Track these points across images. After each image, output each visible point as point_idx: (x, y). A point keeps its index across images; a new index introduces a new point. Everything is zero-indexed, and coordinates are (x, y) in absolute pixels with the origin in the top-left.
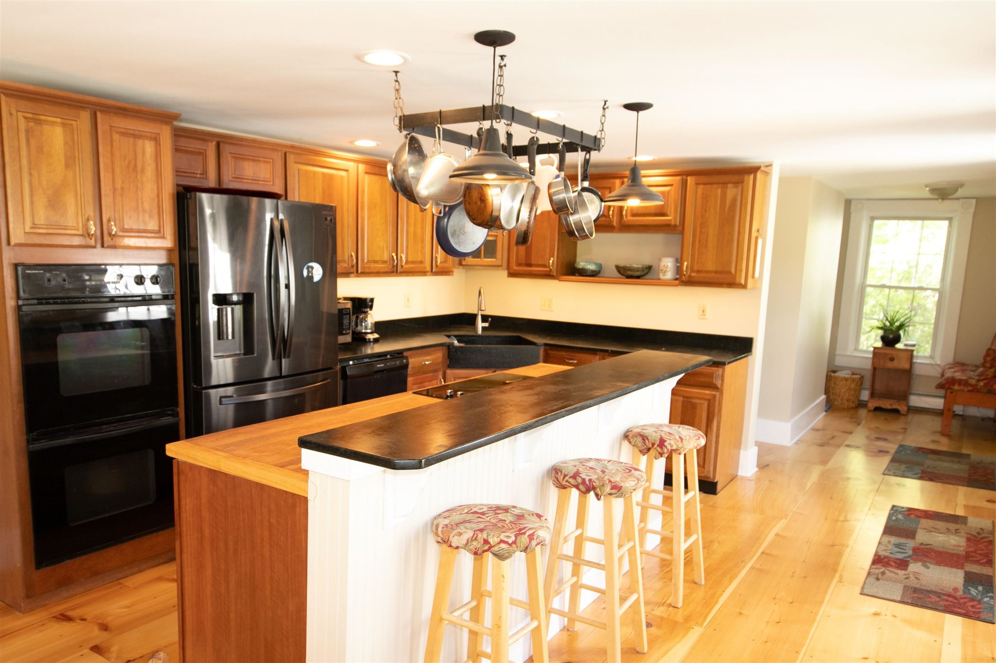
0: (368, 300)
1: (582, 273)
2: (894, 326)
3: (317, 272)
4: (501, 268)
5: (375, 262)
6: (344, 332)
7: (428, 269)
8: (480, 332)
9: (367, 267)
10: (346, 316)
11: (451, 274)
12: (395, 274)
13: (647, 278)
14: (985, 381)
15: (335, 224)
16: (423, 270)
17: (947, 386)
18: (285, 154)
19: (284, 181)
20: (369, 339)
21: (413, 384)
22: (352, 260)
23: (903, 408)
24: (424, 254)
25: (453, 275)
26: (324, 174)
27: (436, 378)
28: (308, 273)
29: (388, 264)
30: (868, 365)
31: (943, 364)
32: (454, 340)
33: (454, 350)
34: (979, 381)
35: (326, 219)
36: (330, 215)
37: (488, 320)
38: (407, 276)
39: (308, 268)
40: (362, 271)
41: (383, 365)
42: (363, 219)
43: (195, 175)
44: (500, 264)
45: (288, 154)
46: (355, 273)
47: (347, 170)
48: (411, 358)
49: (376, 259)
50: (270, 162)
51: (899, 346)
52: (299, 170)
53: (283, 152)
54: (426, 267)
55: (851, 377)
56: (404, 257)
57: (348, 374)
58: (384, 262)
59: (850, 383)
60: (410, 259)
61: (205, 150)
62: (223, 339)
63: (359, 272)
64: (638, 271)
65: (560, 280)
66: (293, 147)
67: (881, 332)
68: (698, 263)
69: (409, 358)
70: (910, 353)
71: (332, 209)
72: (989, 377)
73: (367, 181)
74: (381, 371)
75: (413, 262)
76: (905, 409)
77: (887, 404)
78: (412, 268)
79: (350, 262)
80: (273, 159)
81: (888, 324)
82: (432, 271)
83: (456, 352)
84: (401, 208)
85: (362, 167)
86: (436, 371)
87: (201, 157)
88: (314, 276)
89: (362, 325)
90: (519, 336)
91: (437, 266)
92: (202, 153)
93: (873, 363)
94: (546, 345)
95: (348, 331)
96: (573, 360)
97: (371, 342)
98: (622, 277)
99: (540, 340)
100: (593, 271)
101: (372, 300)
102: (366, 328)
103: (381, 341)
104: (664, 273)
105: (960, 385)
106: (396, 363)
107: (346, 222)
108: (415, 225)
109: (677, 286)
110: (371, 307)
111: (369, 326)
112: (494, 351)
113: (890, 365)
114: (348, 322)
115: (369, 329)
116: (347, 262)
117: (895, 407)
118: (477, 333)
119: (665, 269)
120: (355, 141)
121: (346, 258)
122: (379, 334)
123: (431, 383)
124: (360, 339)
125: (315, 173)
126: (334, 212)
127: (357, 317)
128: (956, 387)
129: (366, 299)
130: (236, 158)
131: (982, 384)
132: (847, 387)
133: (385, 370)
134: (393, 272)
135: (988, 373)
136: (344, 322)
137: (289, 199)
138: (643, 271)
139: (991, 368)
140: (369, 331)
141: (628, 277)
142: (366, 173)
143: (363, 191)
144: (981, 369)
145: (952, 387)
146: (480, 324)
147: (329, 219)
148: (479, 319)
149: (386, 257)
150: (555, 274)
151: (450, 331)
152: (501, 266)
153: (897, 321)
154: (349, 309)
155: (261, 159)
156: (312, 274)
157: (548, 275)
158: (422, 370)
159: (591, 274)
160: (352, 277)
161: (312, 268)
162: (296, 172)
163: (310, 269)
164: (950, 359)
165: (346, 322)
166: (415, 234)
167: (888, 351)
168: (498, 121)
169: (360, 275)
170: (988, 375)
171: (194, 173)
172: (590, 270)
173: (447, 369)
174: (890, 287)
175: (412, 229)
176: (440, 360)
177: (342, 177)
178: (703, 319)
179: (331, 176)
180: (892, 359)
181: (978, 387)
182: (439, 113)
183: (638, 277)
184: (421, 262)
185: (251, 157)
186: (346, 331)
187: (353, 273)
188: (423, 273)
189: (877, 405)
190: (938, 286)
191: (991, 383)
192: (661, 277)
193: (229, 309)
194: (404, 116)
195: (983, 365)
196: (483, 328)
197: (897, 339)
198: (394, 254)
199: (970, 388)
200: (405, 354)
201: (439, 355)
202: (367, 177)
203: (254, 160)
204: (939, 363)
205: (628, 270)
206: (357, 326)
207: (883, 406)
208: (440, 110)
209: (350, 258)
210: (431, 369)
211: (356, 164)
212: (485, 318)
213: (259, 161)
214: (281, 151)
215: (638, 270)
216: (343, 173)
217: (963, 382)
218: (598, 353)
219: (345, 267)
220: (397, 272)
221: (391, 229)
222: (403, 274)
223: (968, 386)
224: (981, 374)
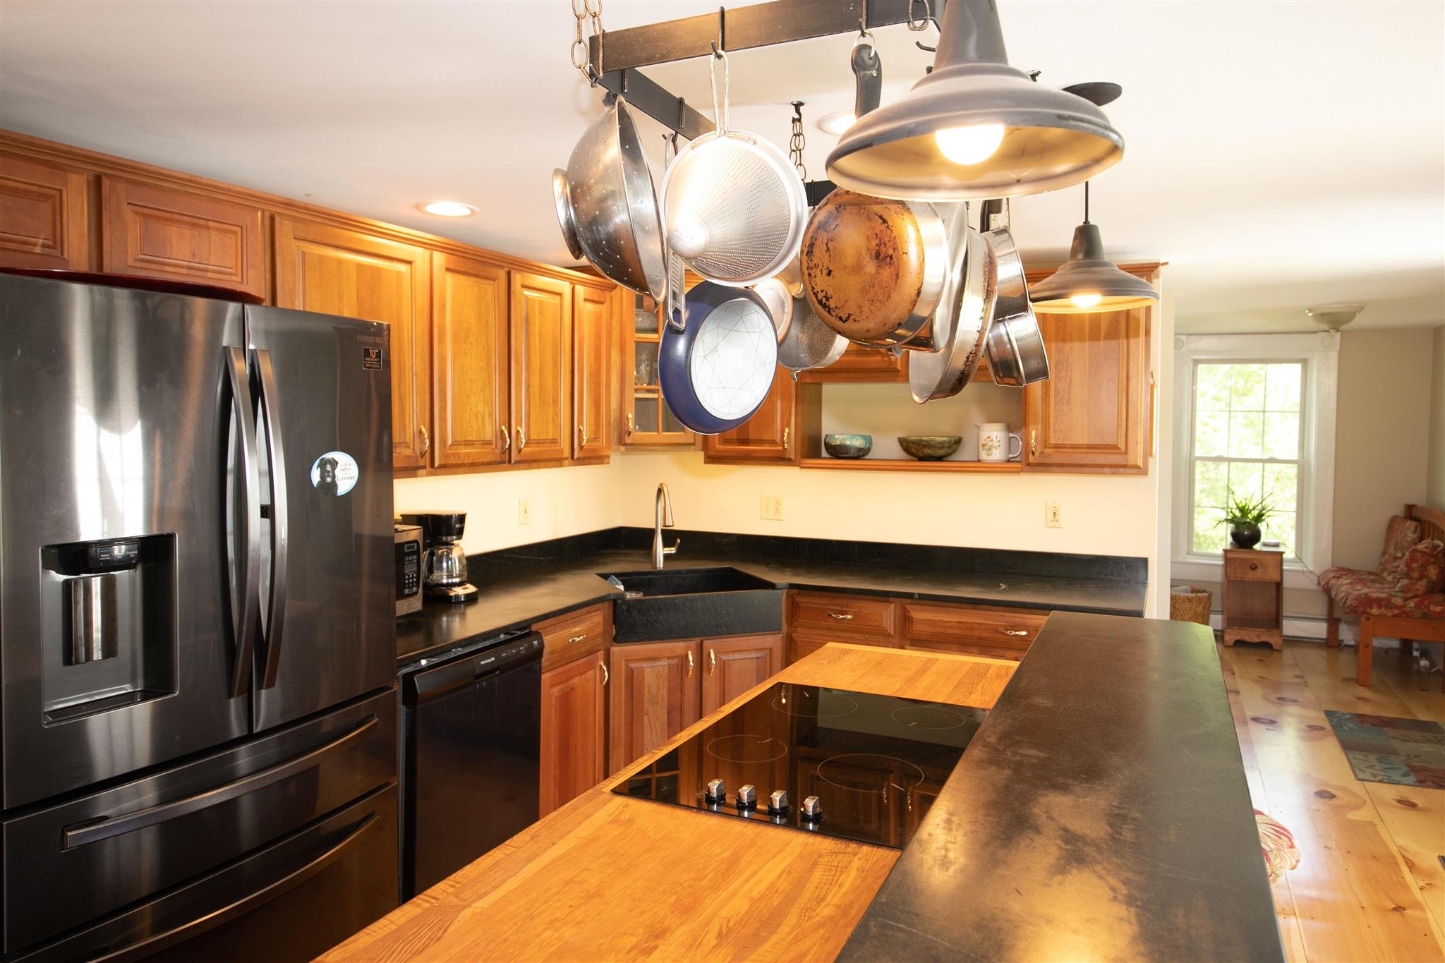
0: (454, 519)
1: (840, 454)
2: (1250, 516)
3: (346, 473)
4: (692, 448)
5: (468, 443)
6: (407, 591)
7: (567, 453)
8: (660, 564)
9: (453, 454)
10: (411, 558)
11: (606, 460)
12: (507, 465)
13: (953, 459)
14: (1416, 600)
15: (388, 363)
16: (558, 456)
17: (1361, 609)
18: (272, 219)
19: (268, 276)
20: (457, 596)
21: (551, 687)
22: (423, 442)
23: (1275, 641)
24: (557, 427)
25: (608, 463)
26: (360, 267)
27: (591, 666)
28: (323, 477)
29: (494, 446)
30: (1218, 576)
31: (1319, 571)
32: (617, 584)
33: (625, 608)
34: (1406, 600)
35: (367, 353)
36: (376, 345)
37: (675, 541)
38: (529, 468)
39: (322, 466)
40: (443, 462)
41: (493, 659)
42: (443, 358)
43: (26, 248)
44: (692, 441)
45: (277, 219)
46: (428, 469)
47: (409, 263)
48: (547, 635)
49: (470, 438)
50: (235, 233)
51: (1257, 547)
52: (304, 254)
53: (267, 214)
54: (562, 451)
55: (1196, 597)
56: (522, 431)
57: (419, 691)
58: (488, 443)
59: (1196, 604)
60: (533, 437)
61: (61, 191)
62: (77, 663)
63: (437, 464)
64: (942, 448)
65: (802, 468)
66: (290, 204)
67: (1231, 527)
68: (1055, 432)
69: (543, 635)
70: (1279, 558)
71: (380, 333)
72: (1420, 593)
73: (449, 285)
74: (489, 671)
75: (539, 442)
76: (1280, 641)
77: (1252, 636)
78: (539, 452)
79: (417, 445)
80: (242, 227)
81: (1238, 514)
82: (572, 457)
83: (628, 610)
84: (516, 339)
85: (439, 258)
86: (592, 652)
87: (45, 207)
88: (338, 483)
89: (441, 569)
90: (731, 570)
91: (581, 447)
92: (53, 197)
93: (1226, 574)
94: (792, 586)
95: (415, 589)
96: (846, 613)
97: (461, 602)
98: (913, 458)
99: (782, 578)
100: (860, 450)
101: (462, 518)
102: (450, 576)
103: (480, 600)
104: (990, 450)
105: (1379, 607)
106: (520, 651)
107: (408, 365)
108: (541, 373)
109: (1019, 472)
110: (460, 533)
111: (457, 568)
112: (699, 604)
113: (1251, 576)
114: (415, 569)
115: (456, 577)
116: (412, 446)
117: (1264, 639)
118: (656, 568)
119: (990, 444)
120: (428, 205)
121: (409, 437)
122: (476, 586)
123: (583, 676)
124: (439, 600)
125: (340, 262)
126: (386, 338)
127: (432, 554)
128: (1375, 611)
129: (449, 518)
130: (144, 215)
131: (1412, 604)
132: (1193, 611)
133: (498, 668)
134: (503, 462)
135: (1418, 587)
136: (407, 571)
137: (280, 304)
138: (949, 447)
139: (1420, 579)
140: (457, 580)
141: (921, 459)
142: (448, 270)
143: (443, 306)
144: (1405, 582)
145: (1368, 610)
146: (661, 550)
147: (373, 352)
148: (659, 540)
149: (489, 434)
150: (792, 457)
151: (605, 564)
152: (693, 444)
153: (1254, 509)
154: (416, 541)
155: (210, 224)
156: (334, 477)
157: (780, 459)
158: (569, 654)
159: (856, 455)
160: (422, 476)
161: (334, 464)
162: (299, 257)
163: (329, 468)
164: (1327, 563)
165: (410, 570)
166: (542, 389)
167: (1243, 554)
168: (918, 23)
169: (438, 471)
170: (1418, 590)
171: (25, 243)
172: (855, 448)
173: (612, 646)
174: (1230, 460)
175: (535, 380)
176: (600, 630)
177: (399, 274)
178: (1054, 527)
179: (377, 270)
180: (1254, 567)
181: (1408, 609)
182: (718, 18)
183: (940, 459)
184: (554, 441)
185: (186, 219)
186: (409, 588)
187: (424, 467)
188: (557, 461)
189: (1238, 638)
190: (1295, 456)
191: (1426, 603)
192: (984, 456)
193: (96, 583)
194: (604, 34)
195: (1407, 575)
196: (667, 557)
197: (1256, 537)
198: (503, 428)
199: (1396, 611)
200: (534, 628)
201: (597, 620)
202: (449, 278)
203: (193, 225)
204: (1311, 568)
205: (925, 446)
206: (431, 571)
207: (1247, 639)
208: (722, 8)
209: (417, 439)
210: (584, 648)
211: (427, 252)
212: (670, 537)
213: (207, 228)
214: (263, 211)
215: (942, 445)
216: (402, 268)
217: (1384, 603)
218: (891, 599)
219: (408, 457)
220: (510, 461)
221: (497, 380)
222: (522, 465)
223: (1392, 608)
224: (1404, 590)
